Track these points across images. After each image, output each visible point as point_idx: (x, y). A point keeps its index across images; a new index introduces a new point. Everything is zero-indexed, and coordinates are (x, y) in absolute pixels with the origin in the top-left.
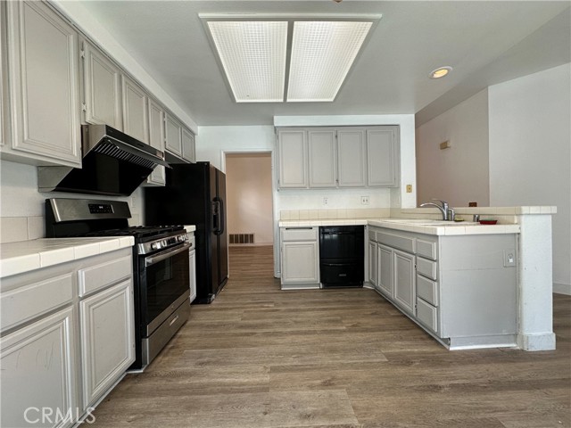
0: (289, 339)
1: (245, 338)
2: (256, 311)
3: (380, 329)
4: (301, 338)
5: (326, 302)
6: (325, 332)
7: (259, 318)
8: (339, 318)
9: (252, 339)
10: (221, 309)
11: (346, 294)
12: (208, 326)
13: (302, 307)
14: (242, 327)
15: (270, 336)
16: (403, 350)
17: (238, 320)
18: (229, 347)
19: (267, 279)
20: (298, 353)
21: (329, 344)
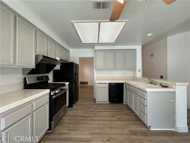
0: (97, 122)
1: (83, 121)
2: (87, 111)
3: (127, 120)
4: (101, 122)
5: (110, 109)
6: (109, 120)
7: (88, 114)
8: (114, 115)
9: (85, 122)
10: (76, 110)
11: (117, 106)
12: (72, 116)
13: (102, 110)
14: (82, 117)
15: (91, 121)
16: (135, 129)
17: (81, 114)
18: (78, 124)
19: (91, 99)
20: (100, 128)
21: (110, 125)
